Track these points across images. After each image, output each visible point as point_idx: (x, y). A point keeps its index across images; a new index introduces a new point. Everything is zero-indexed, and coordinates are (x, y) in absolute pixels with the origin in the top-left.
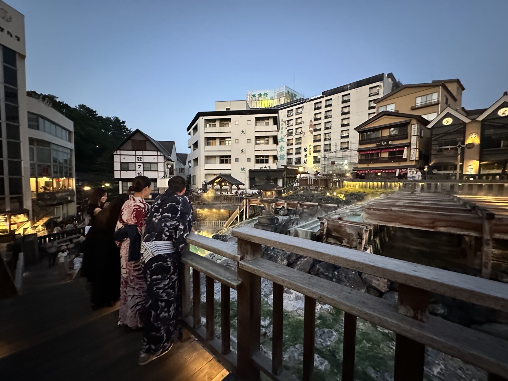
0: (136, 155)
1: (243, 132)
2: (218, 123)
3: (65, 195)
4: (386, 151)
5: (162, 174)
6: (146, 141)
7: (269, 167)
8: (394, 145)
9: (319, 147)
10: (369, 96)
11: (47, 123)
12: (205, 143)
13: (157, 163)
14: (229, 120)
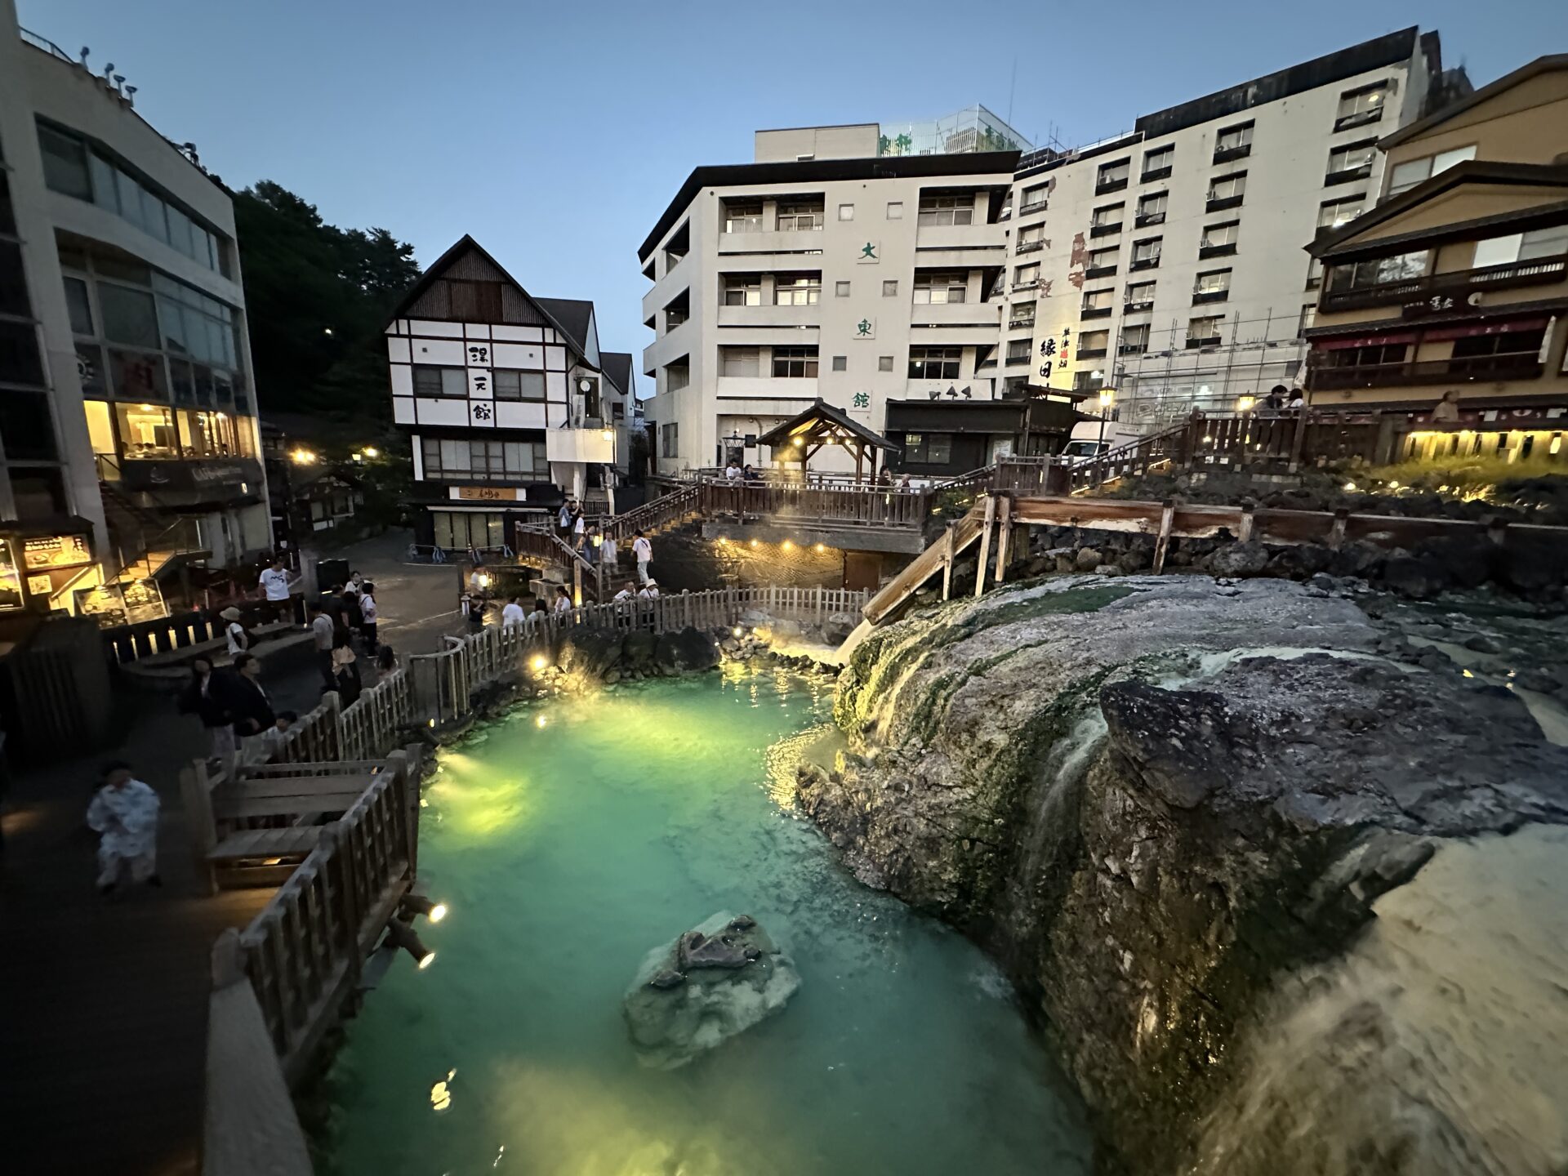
0: (465, 340)
1: (868, 250)
2: (770, 214)
3: (226, 478)
4: (1443, 335)
5: (558, 414)
6: (498, 285)
7: (967, 391)
8: (1490, 309)
9: (1101, 336)
10: (1337, 129)
11: (127, 183)
12: (720, 294)
13: (543, 372)
14: (817, 201)
